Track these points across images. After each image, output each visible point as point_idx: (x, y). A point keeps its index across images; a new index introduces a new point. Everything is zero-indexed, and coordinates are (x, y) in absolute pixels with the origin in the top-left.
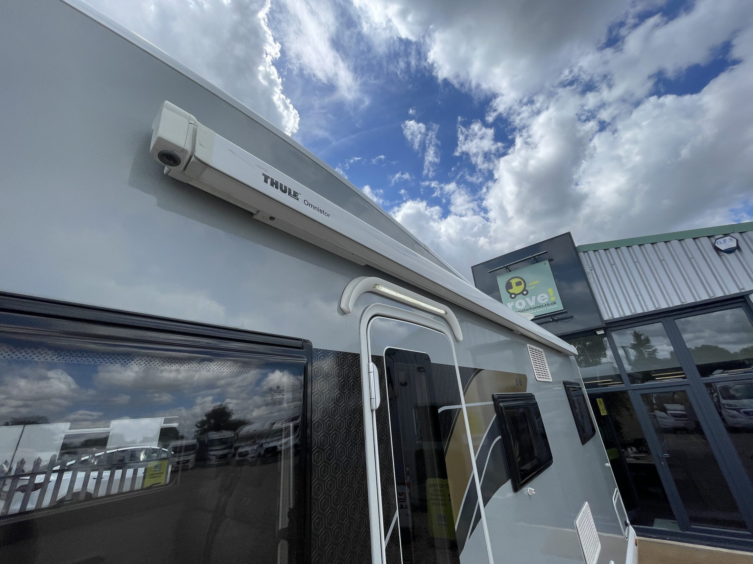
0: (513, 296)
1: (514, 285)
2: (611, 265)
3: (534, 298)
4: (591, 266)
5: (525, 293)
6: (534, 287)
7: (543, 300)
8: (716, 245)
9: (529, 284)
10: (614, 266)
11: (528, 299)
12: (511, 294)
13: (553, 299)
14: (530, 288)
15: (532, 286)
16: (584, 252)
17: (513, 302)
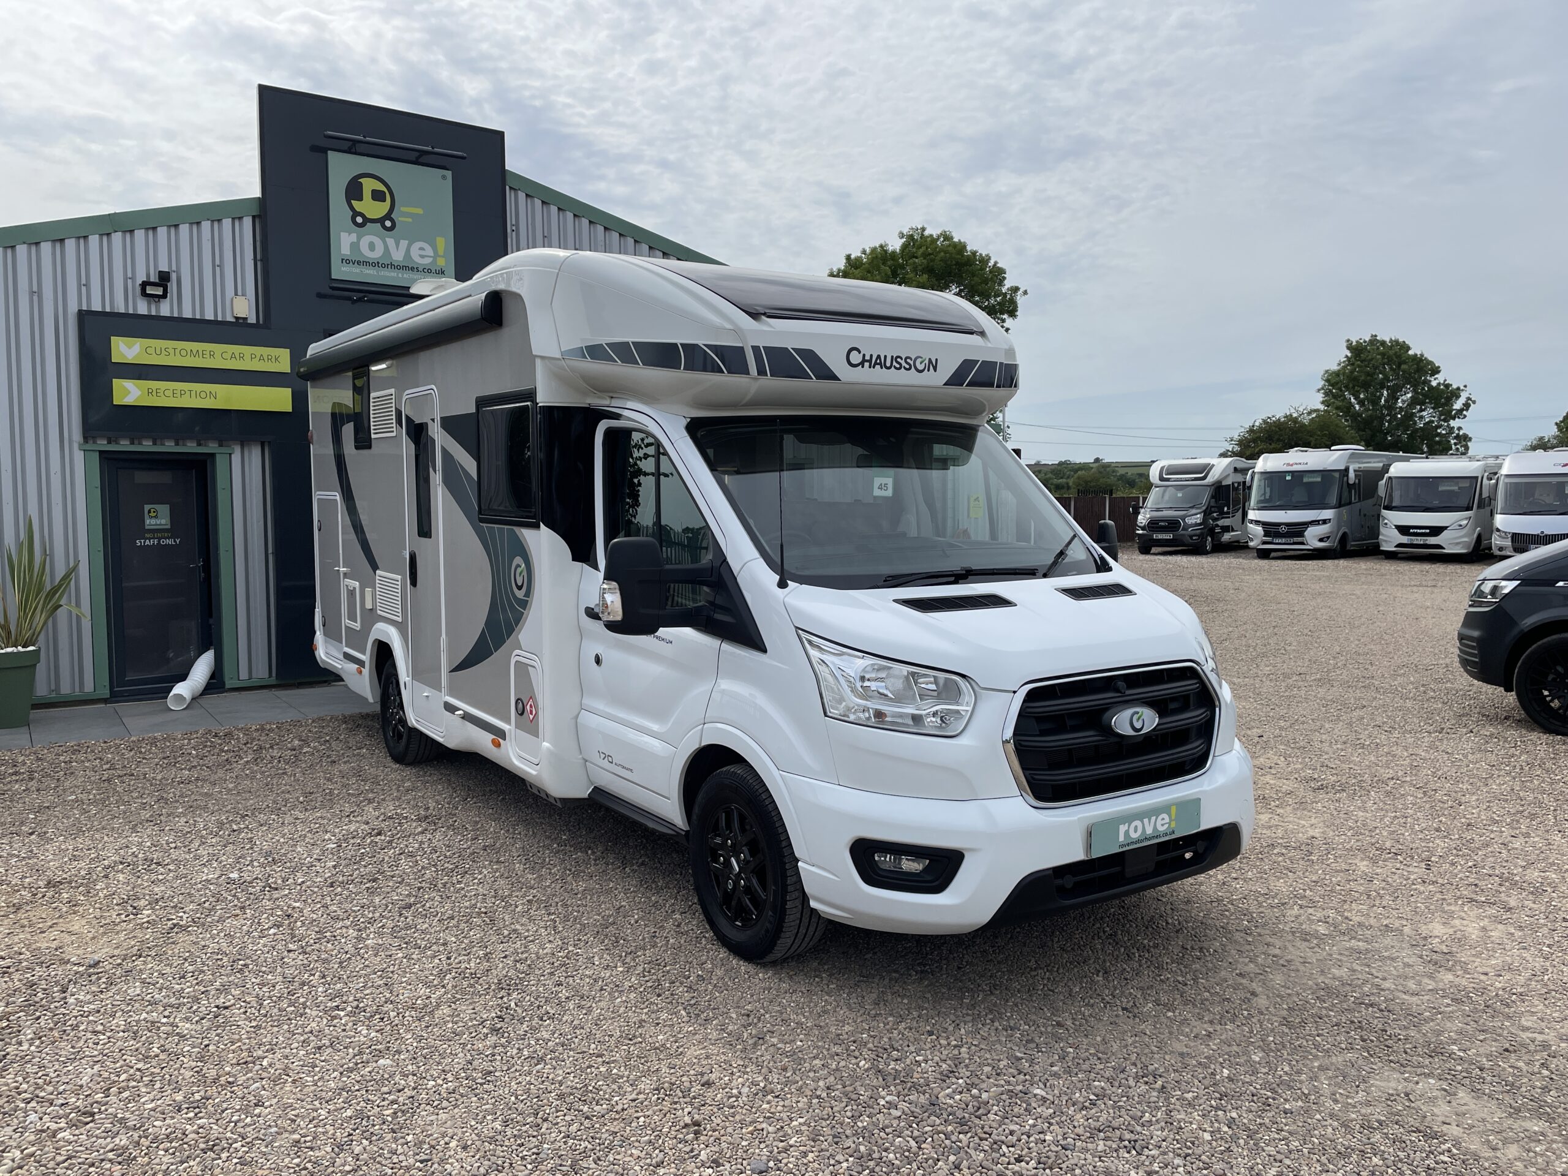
0: (359, 220)
1: (367, 194)
2: (544, 236)
3: (404, 243)
4: (514, 223)
5: (388, 224)
6: (410, 220)
7: (422, 257)
9: (403, 209)
11: (390, 242)
12: (356, 214)
13: (441, 262)
14: (400, 219)
15: (406, 215)
16: (512, 189)
17: (354, 235)
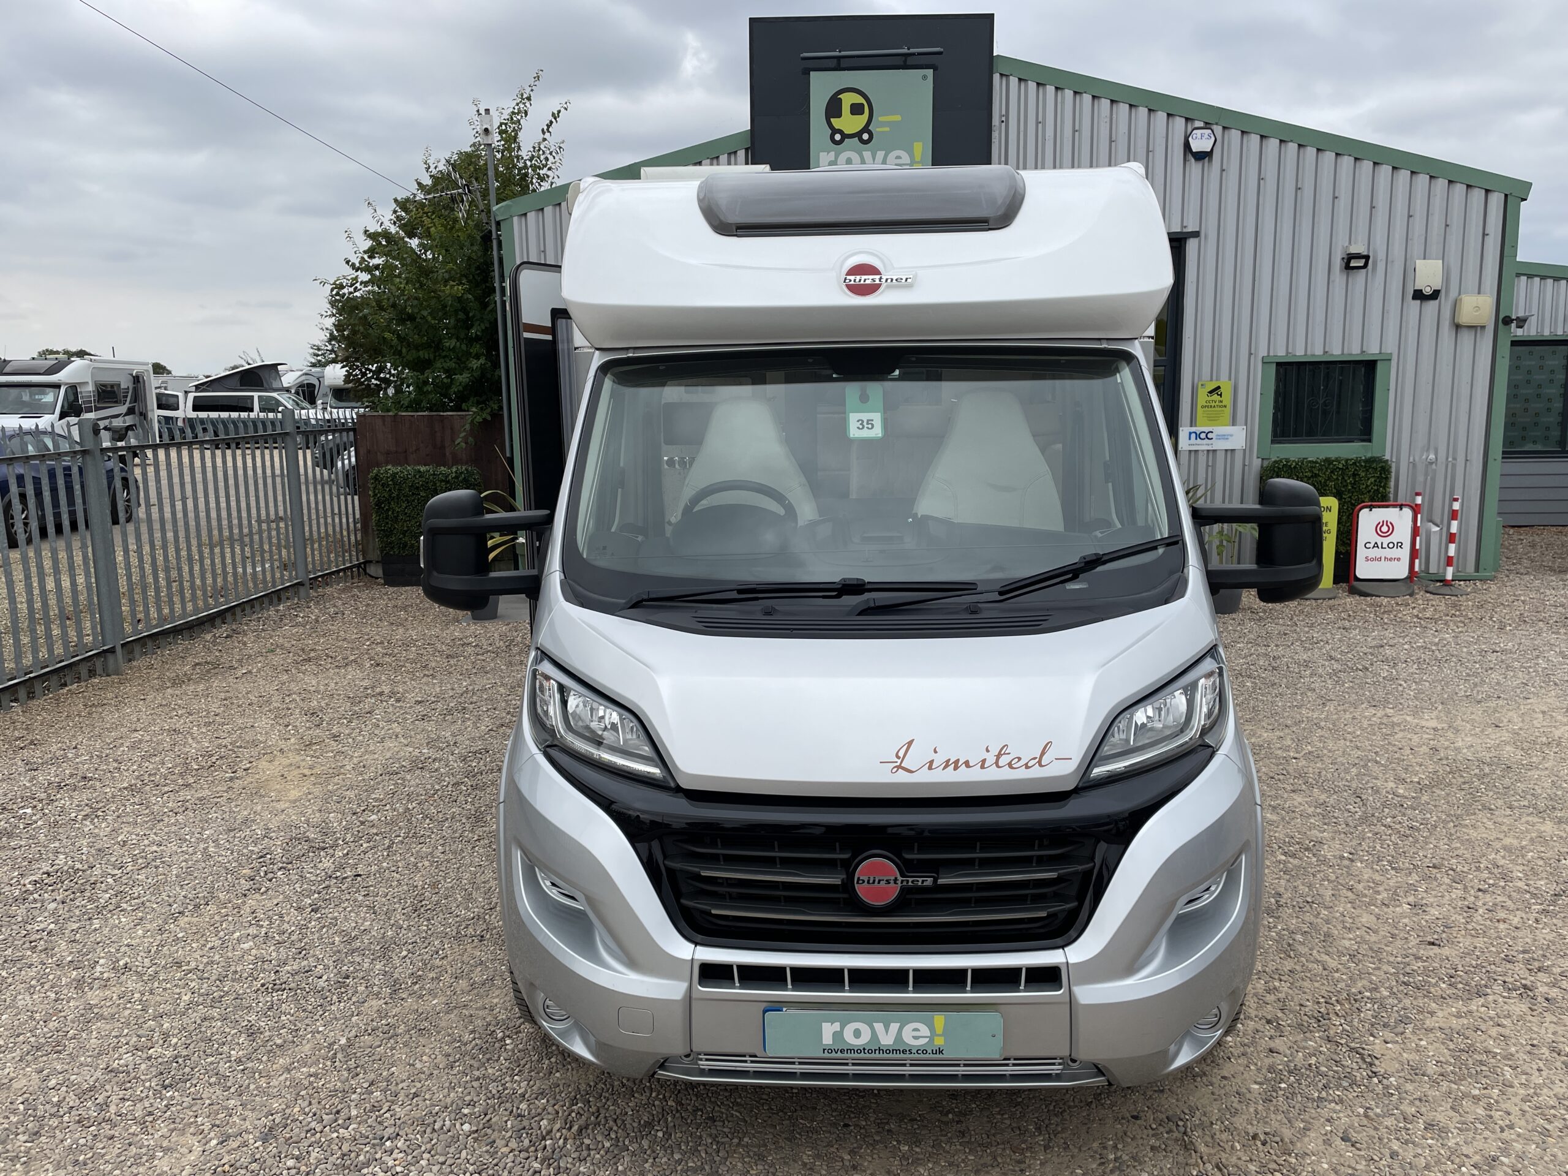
0: (838, 137)
1: (846, 109)
2: (1038, 123)
3: (880, 155)
4: (1004, 112)
5: (865, 136)
8: (1190, 139)
9: (881, 119)
10: (1040, 125)
11: (867, 155)
12: (835, 131)
14: (878, 130)
15: (884, 124)
16: (1002, 75)
17: (832, 154)
